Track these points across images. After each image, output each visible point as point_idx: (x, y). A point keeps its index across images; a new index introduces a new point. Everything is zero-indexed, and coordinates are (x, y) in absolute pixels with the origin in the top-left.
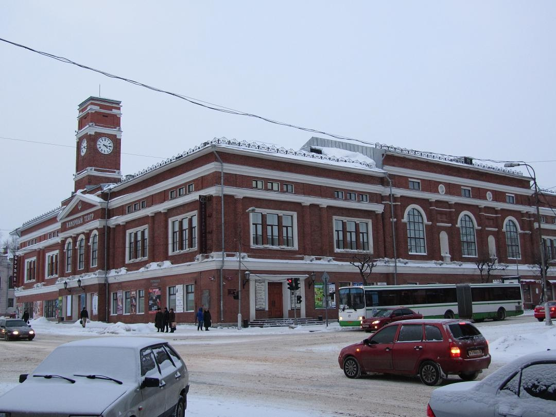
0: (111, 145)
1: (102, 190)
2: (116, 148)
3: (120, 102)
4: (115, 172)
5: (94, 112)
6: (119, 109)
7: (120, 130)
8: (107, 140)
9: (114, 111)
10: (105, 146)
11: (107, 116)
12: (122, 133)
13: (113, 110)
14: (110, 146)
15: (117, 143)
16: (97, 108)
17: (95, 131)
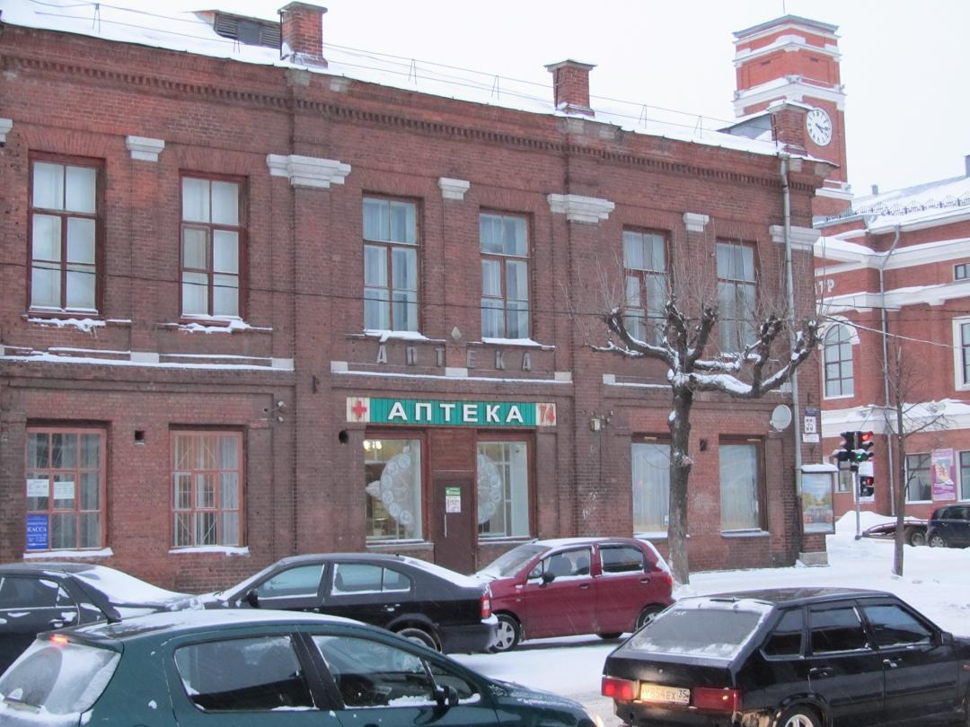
0: (828, 125)
1: (865, 228)
2: (838, 132)
3: (837, 27)
4: (838, 186)
5: (797, 49)
6: (834, 42)
7: (840, 92)
8: (820, 114)
9: (828, 49)
10: (819, 127)
11: (816, 60)
12: (847, 97)
13: (827, 45)
14: (826, 129)
15: (837, 119)
16: (800, 41)
17: (804, 93)
